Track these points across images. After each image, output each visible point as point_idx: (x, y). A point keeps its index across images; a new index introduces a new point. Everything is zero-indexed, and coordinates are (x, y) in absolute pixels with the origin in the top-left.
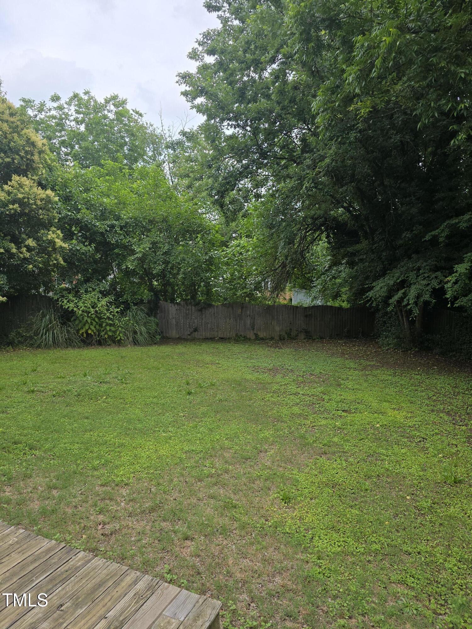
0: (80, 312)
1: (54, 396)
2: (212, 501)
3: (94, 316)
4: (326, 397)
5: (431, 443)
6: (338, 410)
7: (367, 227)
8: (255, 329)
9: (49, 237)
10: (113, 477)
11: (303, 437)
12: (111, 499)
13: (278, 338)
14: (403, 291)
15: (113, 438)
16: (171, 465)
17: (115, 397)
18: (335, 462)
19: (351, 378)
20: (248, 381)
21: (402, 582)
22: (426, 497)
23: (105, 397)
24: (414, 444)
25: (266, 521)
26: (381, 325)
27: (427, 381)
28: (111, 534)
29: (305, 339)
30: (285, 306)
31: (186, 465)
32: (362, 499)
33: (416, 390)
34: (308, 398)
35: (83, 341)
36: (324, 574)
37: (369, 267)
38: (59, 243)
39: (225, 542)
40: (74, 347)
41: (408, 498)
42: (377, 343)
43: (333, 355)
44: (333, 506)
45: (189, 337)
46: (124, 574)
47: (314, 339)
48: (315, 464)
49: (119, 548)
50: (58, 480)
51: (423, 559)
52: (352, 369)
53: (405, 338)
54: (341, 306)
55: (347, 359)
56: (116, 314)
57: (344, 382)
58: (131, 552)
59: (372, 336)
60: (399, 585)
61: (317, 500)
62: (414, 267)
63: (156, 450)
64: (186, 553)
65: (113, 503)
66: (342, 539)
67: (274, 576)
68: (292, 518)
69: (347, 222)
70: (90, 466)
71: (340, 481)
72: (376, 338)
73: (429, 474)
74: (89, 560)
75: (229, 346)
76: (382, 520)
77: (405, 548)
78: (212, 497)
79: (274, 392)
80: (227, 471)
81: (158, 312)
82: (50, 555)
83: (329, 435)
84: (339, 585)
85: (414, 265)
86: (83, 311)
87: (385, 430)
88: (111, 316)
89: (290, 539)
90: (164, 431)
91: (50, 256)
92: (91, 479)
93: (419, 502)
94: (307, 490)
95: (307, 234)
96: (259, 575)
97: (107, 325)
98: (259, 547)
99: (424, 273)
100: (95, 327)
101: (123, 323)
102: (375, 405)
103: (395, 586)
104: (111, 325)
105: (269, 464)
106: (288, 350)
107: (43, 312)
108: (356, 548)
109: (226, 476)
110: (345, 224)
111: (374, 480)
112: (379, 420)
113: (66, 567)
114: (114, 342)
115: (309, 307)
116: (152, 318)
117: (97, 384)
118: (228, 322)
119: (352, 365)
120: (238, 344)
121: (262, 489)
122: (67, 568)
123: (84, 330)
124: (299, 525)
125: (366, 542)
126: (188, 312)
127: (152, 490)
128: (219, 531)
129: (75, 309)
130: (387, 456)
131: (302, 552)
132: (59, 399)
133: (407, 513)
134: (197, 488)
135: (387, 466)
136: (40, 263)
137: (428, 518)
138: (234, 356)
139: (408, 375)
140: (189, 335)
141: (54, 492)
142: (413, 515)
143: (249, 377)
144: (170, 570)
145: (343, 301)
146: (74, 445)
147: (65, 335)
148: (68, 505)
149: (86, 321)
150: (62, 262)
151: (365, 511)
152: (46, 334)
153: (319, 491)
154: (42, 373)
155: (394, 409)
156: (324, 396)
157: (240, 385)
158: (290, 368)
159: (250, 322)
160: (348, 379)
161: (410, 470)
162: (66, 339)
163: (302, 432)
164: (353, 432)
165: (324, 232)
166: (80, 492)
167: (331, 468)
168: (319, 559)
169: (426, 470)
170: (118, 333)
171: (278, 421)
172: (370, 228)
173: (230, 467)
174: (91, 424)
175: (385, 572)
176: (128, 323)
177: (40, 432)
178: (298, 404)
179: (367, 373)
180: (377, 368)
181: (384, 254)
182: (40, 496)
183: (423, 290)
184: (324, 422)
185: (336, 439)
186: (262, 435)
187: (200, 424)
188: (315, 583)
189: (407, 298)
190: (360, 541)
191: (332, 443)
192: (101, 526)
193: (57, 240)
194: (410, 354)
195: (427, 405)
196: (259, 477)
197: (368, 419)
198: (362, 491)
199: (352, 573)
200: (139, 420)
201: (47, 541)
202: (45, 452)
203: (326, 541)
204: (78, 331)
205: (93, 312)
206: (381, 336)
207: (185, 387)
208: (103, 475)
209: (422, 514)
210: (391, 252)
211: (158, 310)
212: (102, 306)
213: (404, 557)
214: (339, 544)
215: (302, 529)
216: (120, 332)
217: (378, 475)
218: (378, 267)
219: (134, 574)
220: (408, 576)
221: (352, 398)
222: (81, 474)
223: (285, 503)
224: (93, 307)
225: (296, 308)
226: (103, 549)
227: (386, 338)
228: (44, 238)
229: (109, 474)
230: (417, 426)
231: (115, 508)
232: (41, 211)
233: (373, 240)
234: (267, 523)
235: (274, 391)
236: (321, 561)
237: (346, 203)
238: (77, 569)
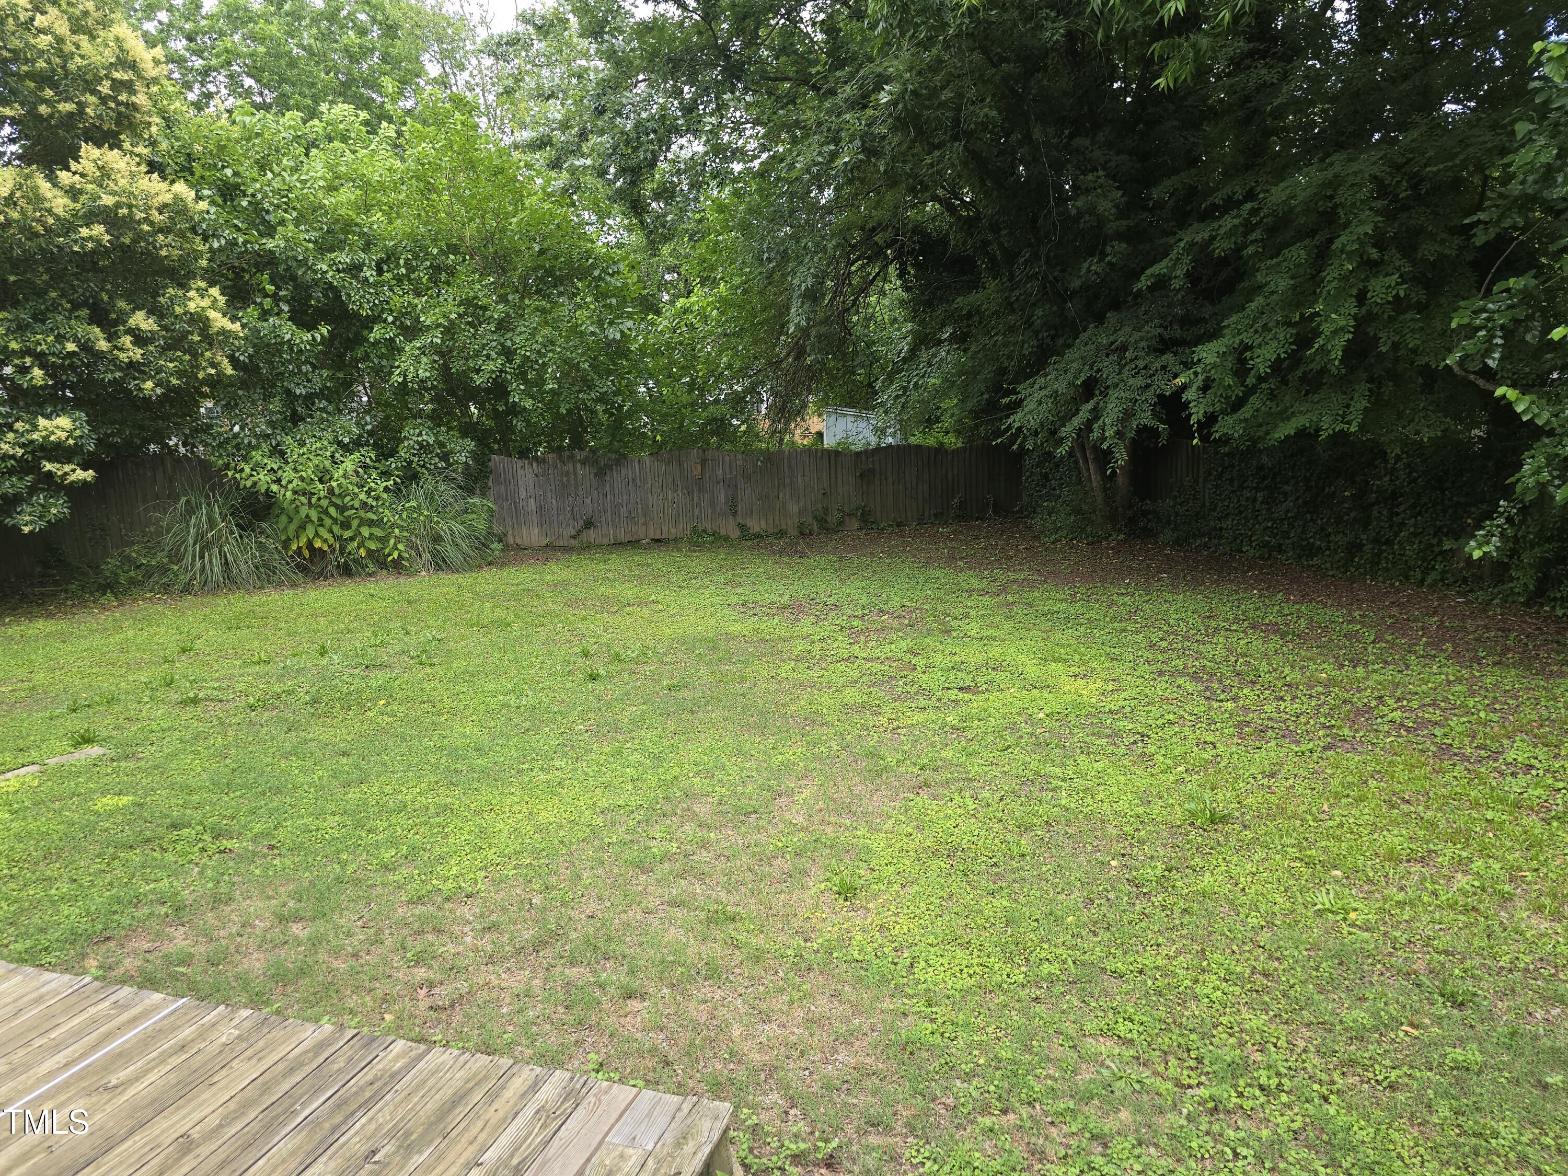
0: (289, 494)
1: (252, 708)
2: (679, 913)
3: (324, 503)
4: (920, 661)
5: (1158, 743)
6: (948, 688)
7: (995, 246)
8: (739, 513)
9: (192, 306)
10: (434, 882)
11: (873, 754)
12: (439, 931)
13: (795, 533)
14: (1090, 405)
15: (420, 794)
16: (571, 843)
17: (407, 699)
18: (949, 804)
19: (973, 613)
20: (734, 637)
21: (1107, 1033)
22: (1152, 858)
23: (382, 702)
24: (1122, 750)
25: (806, 941)
26: (1037, 485)
27: (1146, 607)
28: (452, 1006)
29: (861, 529)
30: (808, 451)
31: (607, 840)
32: (1013, 876)
33: (1125, 631)
34: (876, 667)
35: (303, 569)
36: (942, 1034)
37: (1005, 345)
38: (219, 321)
39: (718, 995)
40: (280, 584)
41: (1114, 863)
42: (1029, 528)
43: (928, 563)
44: (951, 895)
45: (574, 543)
46: (507, 1075)
47: (883, 529)
48: (906, 811)
49: (477, 1032)
50: (300, 901)
51: (1150, 983)
52: (975, 594)
53: (1095, 511)
54: (941, 444)
55: (962, 570)
56: (385, 496)
57: (958, 623)
58: (505, 1036)
59: (1017, 512)
60: (1101, 1039)
61: (916, 887)
62: (1112, 343)
63: (530, 813)
64: (633, 1026)
65: (445, 938)
66: (976, 961)
67: (835, 1051)
68: (864, 930)
69: (947, 235)
70: (375, 862)
71: (965, 841)
72: (1027, 517)
73: (1156, 808)
74: (420, 1055)
75: (678, 557)
76: (1060, 913)
77: (1110, 965)
78: (677, 903)
79: (798, 659)
80: (704, 844)
81: (490, 483)
82: (326, 1055)
83: (933, 745)
84: (976, 1052)
85: (1112, 339)
86: (295, 492)
87: (1058, 724)
88: (370, 501)
89: (863, 973)
90: (542, 769)
91: (195, 355)
92: (381, 892)
93: (1137, 870)
94: (892, 869)
95: (853, 268)
96: (802, 1052)
97: (363, 522)
98: (796, 995)
99: (1136, 358)
100: (331, 531)
101: (404, 516)
102: (1032, 670)
103: (1094, 1043)
104: (371, 524)
105: (800, 820)
106: (821, 559)
107: (188, 502)
108: (1008, 976)
109: (705, 855)
110: (943, 241)
111: (1039, 833)
112: (1042, 703)
113: (368, 1075)
114: (383, 565)
115: (866, 452)
116: (476, 500)
117: (357, 671)
118: (670, 498)
119: (975, 583)
120: (699, 551)
121: (791, 876)
122: (370, 1077)
123: (303, 542)
124: (880, 941)
125: (1027, 960)
126: (568, 481)
127: (534, 901)
128: (704, 972)
129: (275, 488)
130: (1065, 780)
131: (892, 996)
132: (266, 714)
133: (1112, 896)
134: (640, 888)
135: (1063, 802)
136: (172, 375)
137: (1157, 900)
138: (694, 581)
139: (1104, 598)
140: (574, 537)
141: (296, 929)
142: (1126, 898)
143: (736, 628)
144: (601, 1065)
145: (947, 433)
146: (325, 820)
147: (253, 556)
148: (336, 953)
149: (307, 516)
150: (229, 371)
151: (1022, 900)
152: (202, 557)
153: (918, 868)
154: (209, 655)
155: (1076, 676)
156: (916, 659)
157: (715, 649)
158: (831, 601)
159: (727, 497)
160: (967, 615)
161: (1115, 805)
162: (257, 568)
163: (871, 743)
164: (987, 733)
165: (891, 262)
166: (359, 923)
167: (941, 815)
168: (930, 1005)
169: (1149, 802)
170: (392, 541)
171: (814, 722)
172: (1001, 245)
173: (712, 835)
174: (358, 767)
175: (1072, 1017)
176: (415, 515)
177: (232, 795)
178: (856, 682)
179: (1010, 598)
180: (1032, 585)
181: (1039, 312)
182: (264, 940)
183: (1136, 401)
184: (919, 717)
185: (948, 754)
186: (780, 757)
187: (628, 745)
188: (924, 1054)
189: (1100, 422)
190: (1016, 960)
191: (940, 763)
192: (425, 990)
193: (212, 314)
194: (1107, 549)
195: (1148, 662)
196: (782, 851)
197: (1019, 704)
198: (1012, 859)
199: (1003, 1026)
200: (476, 750)
201: (310, 1027)
202: (255, 839)
203: (942, 969)
204: (286, 544)
205: (322, 494)
206: (1039, 510)
207: (580, 662)
208: (408, 880)
209: (1145, 894)
210: (1055, 308)
211: (488, 478)
212: (345, 476)
213: (1111, 984)
214: (971, 972)
215: (886, 950)
216: (398, 540)
217: (1047, 823)
218: (1026, 346)
219: (527, 1074)
220: (1121, 1020)
221: (980, 658)
222: (356, 882)
223: (846, 900)
224: (321, 481)
225: (835, 456)
226: (440, 1037)
227: (1050, 514)
228: (178, 310)
229: (423, 877)
230: (1128, 709)
231: (451, 948)
232: (161, 237)
233: (1011, 278)
234: (809, 944)
235: (797, 656)
236: (934, 1010)
237: (943, 187)
238: (396, 1076)
